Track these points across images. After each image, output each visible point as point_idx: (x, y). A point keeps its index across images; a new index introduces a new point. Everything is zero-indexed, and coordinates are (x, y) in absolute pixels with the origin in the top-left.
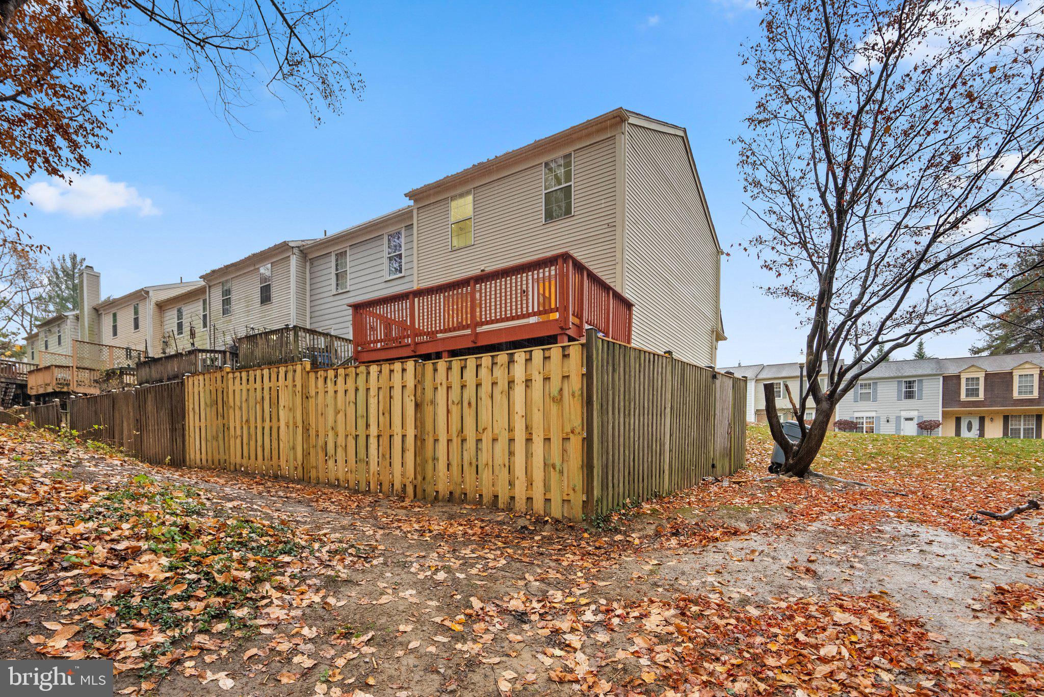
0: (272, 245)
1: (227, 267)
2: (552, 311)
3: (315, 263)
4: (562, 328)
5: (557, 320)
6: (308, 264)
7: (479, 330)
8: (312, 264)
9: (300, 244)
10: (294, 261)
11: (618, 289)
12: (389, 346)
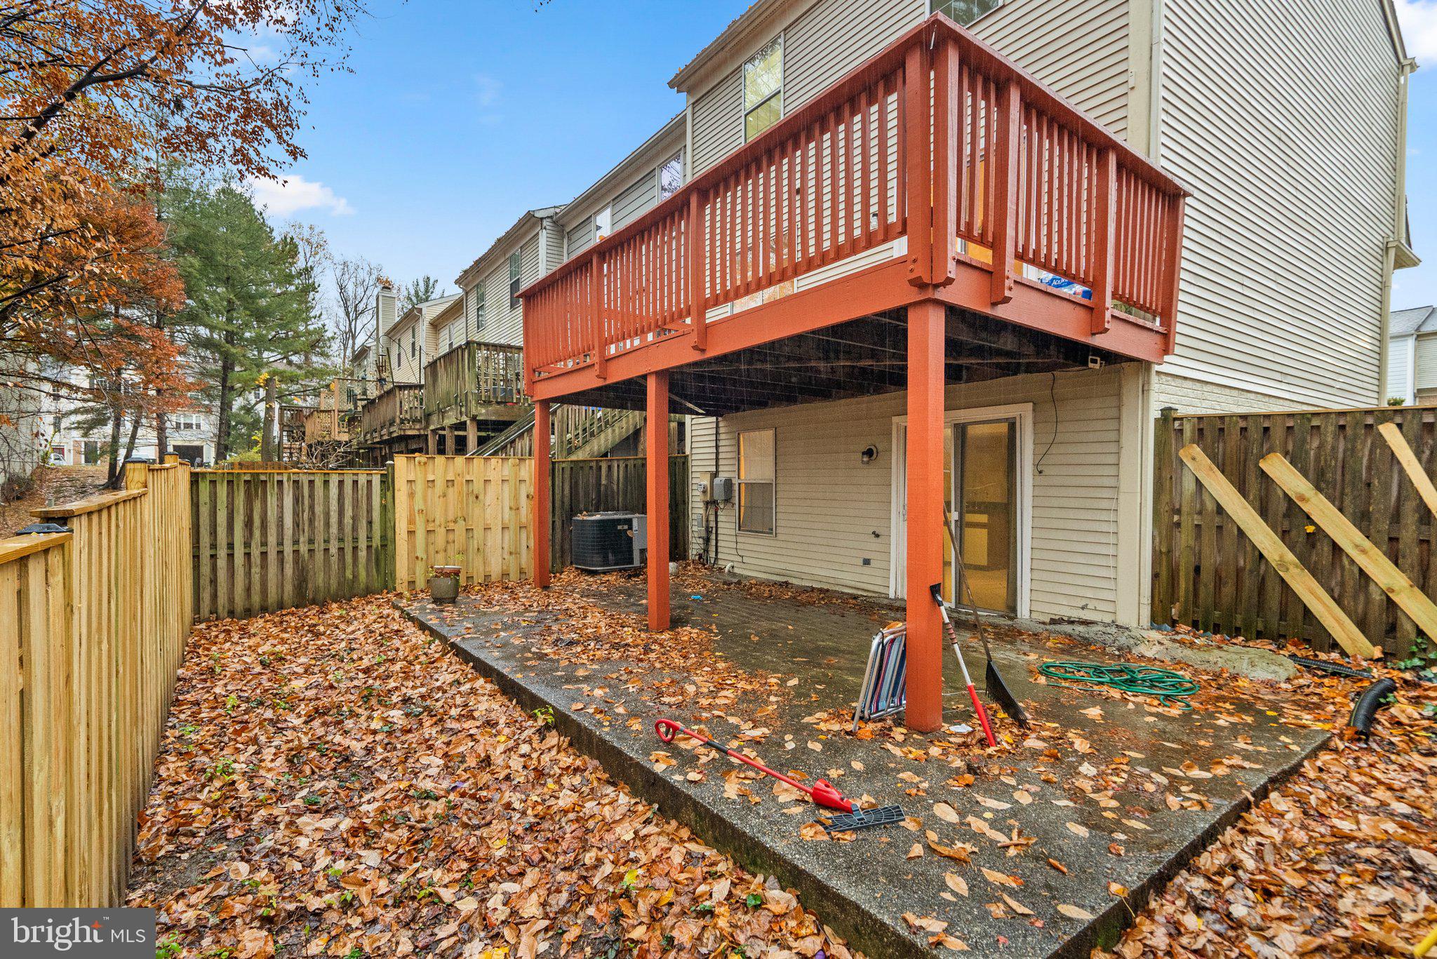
0: (515, 221)
1: (477, 263)
2: (887, 234)
3: (574, 237)
4: (920, 284)
5: (902, 261)
6: (566, 241)
7: (713, 315)
8: (569, 239)
9: (551, 212)
10: (544, 239)
11: (1136, 148)
12: (582, 365)
